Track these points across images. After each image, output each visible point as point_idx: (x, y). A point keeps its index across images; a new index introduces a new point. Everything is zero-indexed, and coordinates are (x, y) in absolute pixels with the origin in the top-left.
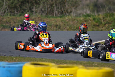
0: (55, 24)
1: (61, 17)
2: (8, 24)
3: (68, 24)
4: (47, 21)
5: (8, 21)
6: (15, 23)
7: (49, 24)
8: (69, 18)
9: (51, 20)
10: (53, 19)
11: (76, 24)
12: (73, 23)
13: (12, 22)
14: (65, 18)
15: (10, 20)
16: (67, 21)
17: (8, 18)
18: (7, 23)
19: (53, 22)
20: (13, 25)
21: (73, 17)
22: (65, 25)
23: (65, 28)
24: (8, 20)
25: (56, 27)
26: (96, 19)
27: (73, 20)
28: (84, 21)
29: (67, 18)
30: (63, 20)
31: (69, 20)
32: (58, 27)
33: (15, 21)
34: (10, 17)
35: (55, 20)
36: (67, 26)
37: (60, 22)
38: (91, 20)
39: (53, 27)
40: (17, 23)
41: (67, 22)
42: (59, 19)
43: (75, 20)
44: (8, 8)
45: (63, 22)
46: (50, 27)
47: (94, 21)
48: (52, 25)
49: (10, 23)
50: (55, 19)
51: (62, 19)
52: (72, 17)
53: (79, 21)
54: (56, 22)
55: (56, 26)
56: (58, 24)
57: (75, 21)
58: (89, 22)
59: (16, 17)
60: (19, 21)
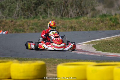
0: (70, 25)
1: (76, 18)
2: (21, 28)
3: (84, 25)
4: (62, 22)
5: (21, 25)
6: (28, 26)
7: (64, 26)
8: (85, 19)
9: (66, 22)
10: (68, 21)
11: (92, 25)
12: (88, 24)
13: (26, 25)
14: (80, 19)
15: (23, 24)
16: (83, 22)
17: (22, 21)
18: (21, 26)
19: (68, 23)
20: (27, 28)
21: (89, 18)
22: (80, 26)
23: (80, 29)
24: (21, 23)
25: (72, 29)
26: (113, 19)
27: (89, 21)
28: (100, 22)
29: (82, 19)
30: (78, 22)
31: (85, 21)
32: (73, 28)
33: (29, 24)
34: (23, 20)
35: (70, 22)
36: (83, 28)
37: (75, 23)
38: (107, 20)
39: (68, 29)
40: (30, 27)
41: (83, 24)
42: (74, 20)
43: (90, 20)
44: (21, 11)
45: (78, 23)
46: (65, 29)
47: (110, 21)
48: (67, 27)
49: (24, 26)
50: (70, 20)
51: (77, 20)
52: (87, 18)
53: (95, 22)
54: (71, 23)
55: (72, 27)
56: (73, 25)
57: (91, 22)
58: (106, 22)
59: (30, 20)
60: (33, 24)
